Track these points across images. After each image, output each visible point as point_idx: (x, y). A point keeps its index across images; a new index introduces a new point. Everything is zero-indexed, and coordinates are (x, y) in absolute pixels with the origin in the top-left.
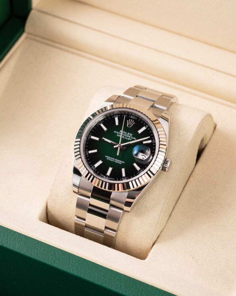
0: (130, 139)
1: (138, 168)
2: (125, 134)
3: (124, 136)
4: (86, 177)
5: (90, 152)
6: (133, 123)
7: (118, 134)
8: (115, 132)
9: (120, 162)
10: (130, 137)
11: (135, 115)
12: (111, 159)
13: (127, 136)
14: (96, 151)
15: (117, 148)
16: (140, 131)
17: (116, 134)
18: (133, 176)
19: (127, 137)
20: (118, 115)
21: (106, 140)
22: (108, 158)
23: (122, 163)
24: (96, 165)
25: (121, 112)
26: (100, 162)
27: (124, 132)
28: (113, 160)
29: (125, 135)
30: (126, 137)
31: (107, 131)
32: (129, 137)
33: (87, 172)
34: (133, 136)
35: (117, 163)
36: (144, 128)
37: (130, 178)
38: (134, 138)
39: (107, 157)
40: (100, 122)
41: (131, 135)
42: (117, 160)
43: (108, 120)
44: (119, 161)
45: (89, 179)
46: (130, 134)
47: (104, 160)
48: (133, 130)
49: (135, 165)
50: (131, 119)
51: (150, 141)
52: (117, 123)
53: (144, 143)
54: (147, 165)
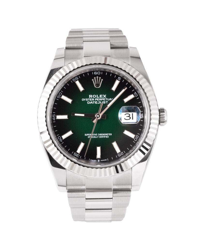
0: (106, 102)
1: (132, 135)
2: (96, 98)
3: (97, 101)
6: (101, 81)
7: (88, 101)
8: (83, 100)
9: (106, 135)
10: (104, 99)
12: (94, 136)
13: (100, 99)
14: (70, 133)
16: (114, 88)
17: (86, 102)
19: (102, 101)
20: (78, 76)
23: (109, 136)
24: (79, 151)
26: (82, 145)
27: (94, 96)
28: (96, 136)
29: (98, 99)
30: (100, 101)
31: (73, 103)
32: (103, 101)
34: (107, 97)
35: (103, 138)
36: (117, 83)
38: (111, 99)
39: (88, 135)
40: (59, 94)
41: (105, 96)
42: (101, 134)
44: (104, 134)
46: (103, 96)
47: (85, 140)
49: (126, 133)
50: (96, 76)
51: (131, 97)
52: (81, 89)
53: (126, 100)
54: (142, 128)
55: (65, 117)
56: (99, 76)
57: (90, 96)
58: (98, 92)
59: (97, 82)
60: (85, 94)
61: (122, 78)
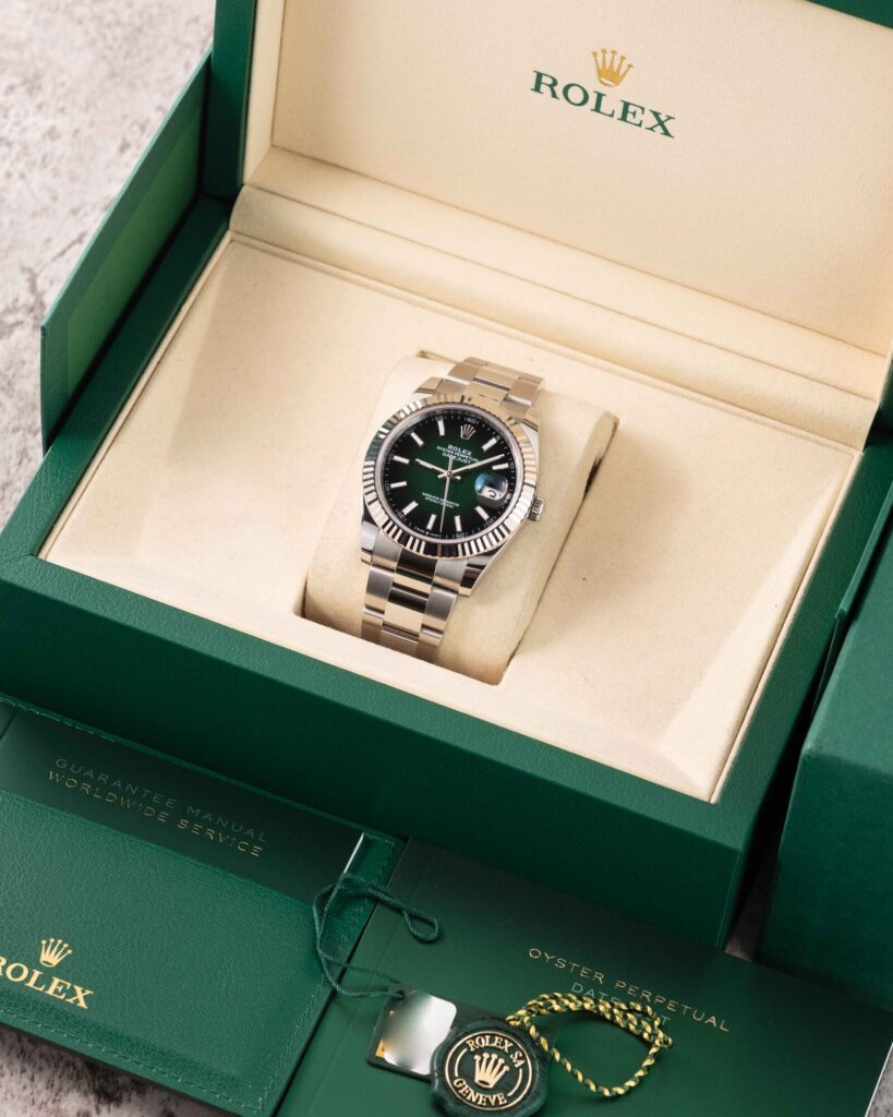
0: (467, 461)
1: (485, 516)
2: (457, 451)
3: (456, 455)
4: (384, 527)
5: (394, 486)
6: (472, 431)
7: (445, 452)
8: (439, 448)
9: (450, 505)
10: (466, 456)
11: (476, 417)
12: (435, 499)
13: (462, 455)
14: (404, 484)
15: (444, 479)
16: (486, 447)
17: (442, 452)
18: (477, 532)
19: (462, 458)
20: (443, 415)
21: (423, 463)
22: (428, 497)
23: (455, 507)
24: (407, 511)
25: (449, 410)
26: (414, 505)
27: (456, 448)
29: (458, 454)
31: (424, 447)
33: (387, 518)
34: (472, 455)
35: (446, 507)
36: (493, 442)
37: (470, 534)
38: (475, 459)
39: (426, 494)
40: (409, 429)
41: (469, 453)
42: (444, 501)
43: (426, 426)
44: (448, 502)
45: (388, 532)
46: (467, 452)
47: (420, 500)
48: (474, 445)
49: (480, 510)
50: (468, 423)
51: (505, 466)
52: (442, 432)
53: (495, 468)
54: (503, 511)
55: (406, 461)
56: (472, 425)
57: (450, 447)
58: (462, 444)
59: (466, 431)
60: (445, 441)
61: (502, 439)
